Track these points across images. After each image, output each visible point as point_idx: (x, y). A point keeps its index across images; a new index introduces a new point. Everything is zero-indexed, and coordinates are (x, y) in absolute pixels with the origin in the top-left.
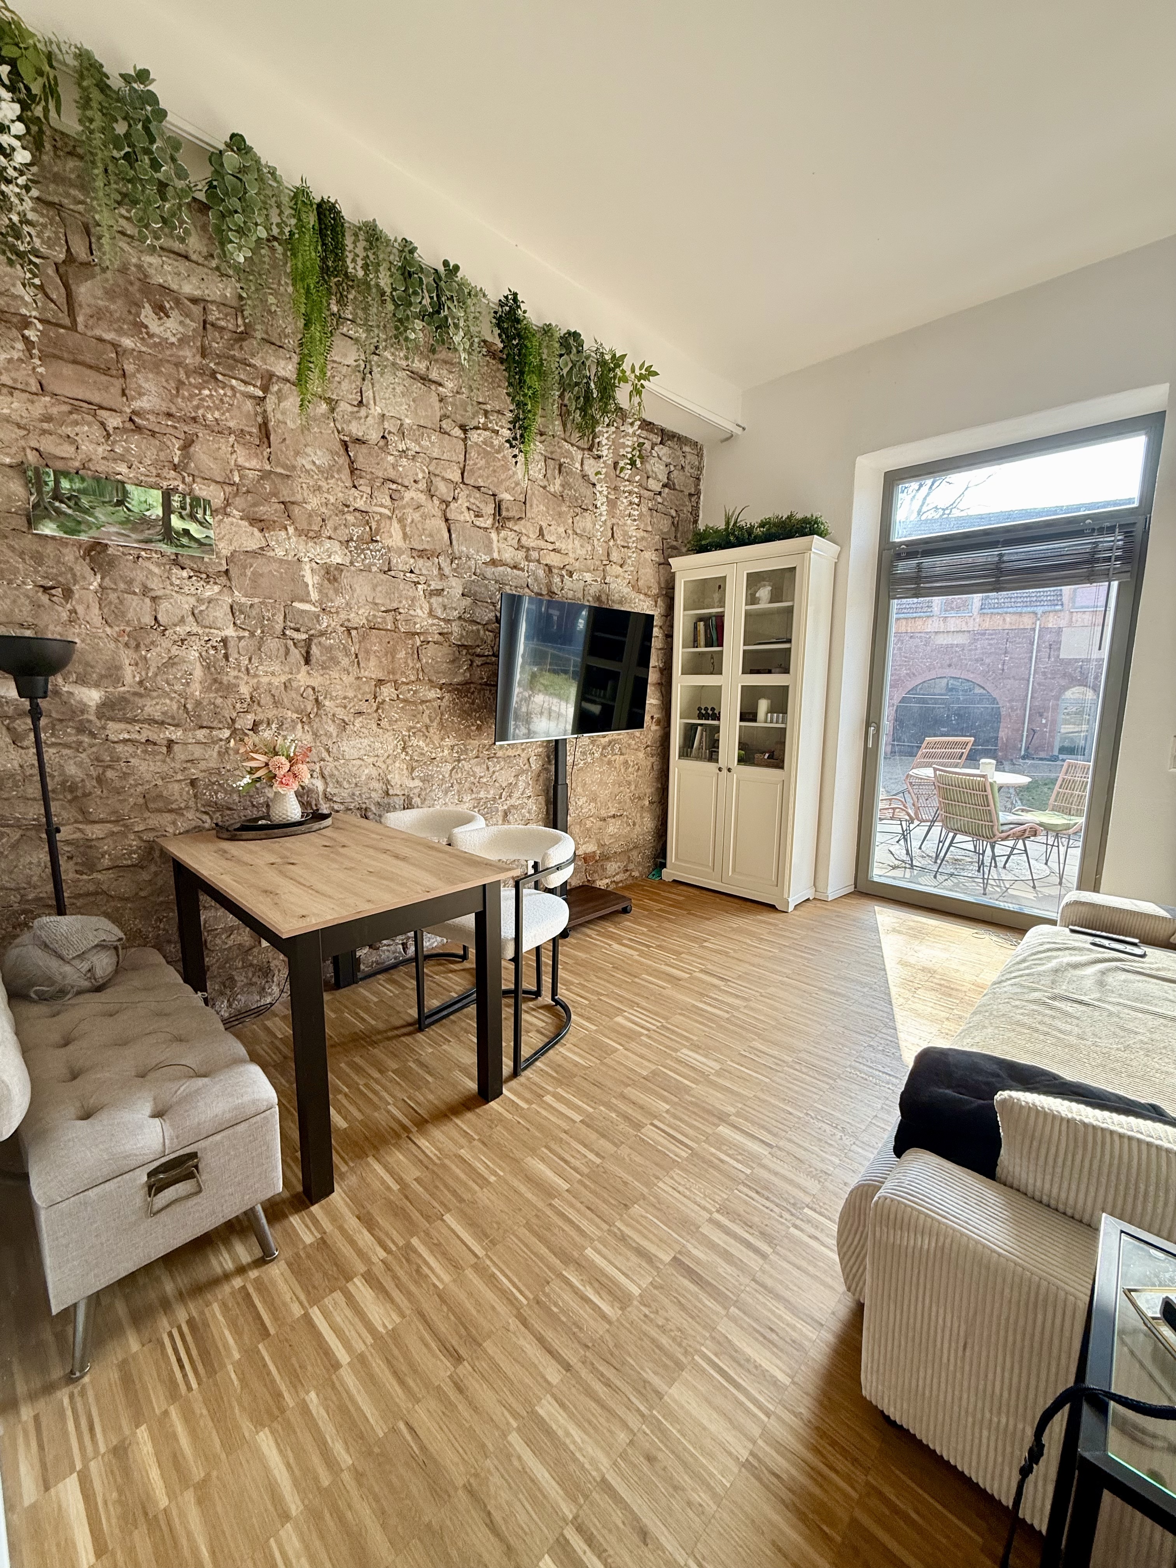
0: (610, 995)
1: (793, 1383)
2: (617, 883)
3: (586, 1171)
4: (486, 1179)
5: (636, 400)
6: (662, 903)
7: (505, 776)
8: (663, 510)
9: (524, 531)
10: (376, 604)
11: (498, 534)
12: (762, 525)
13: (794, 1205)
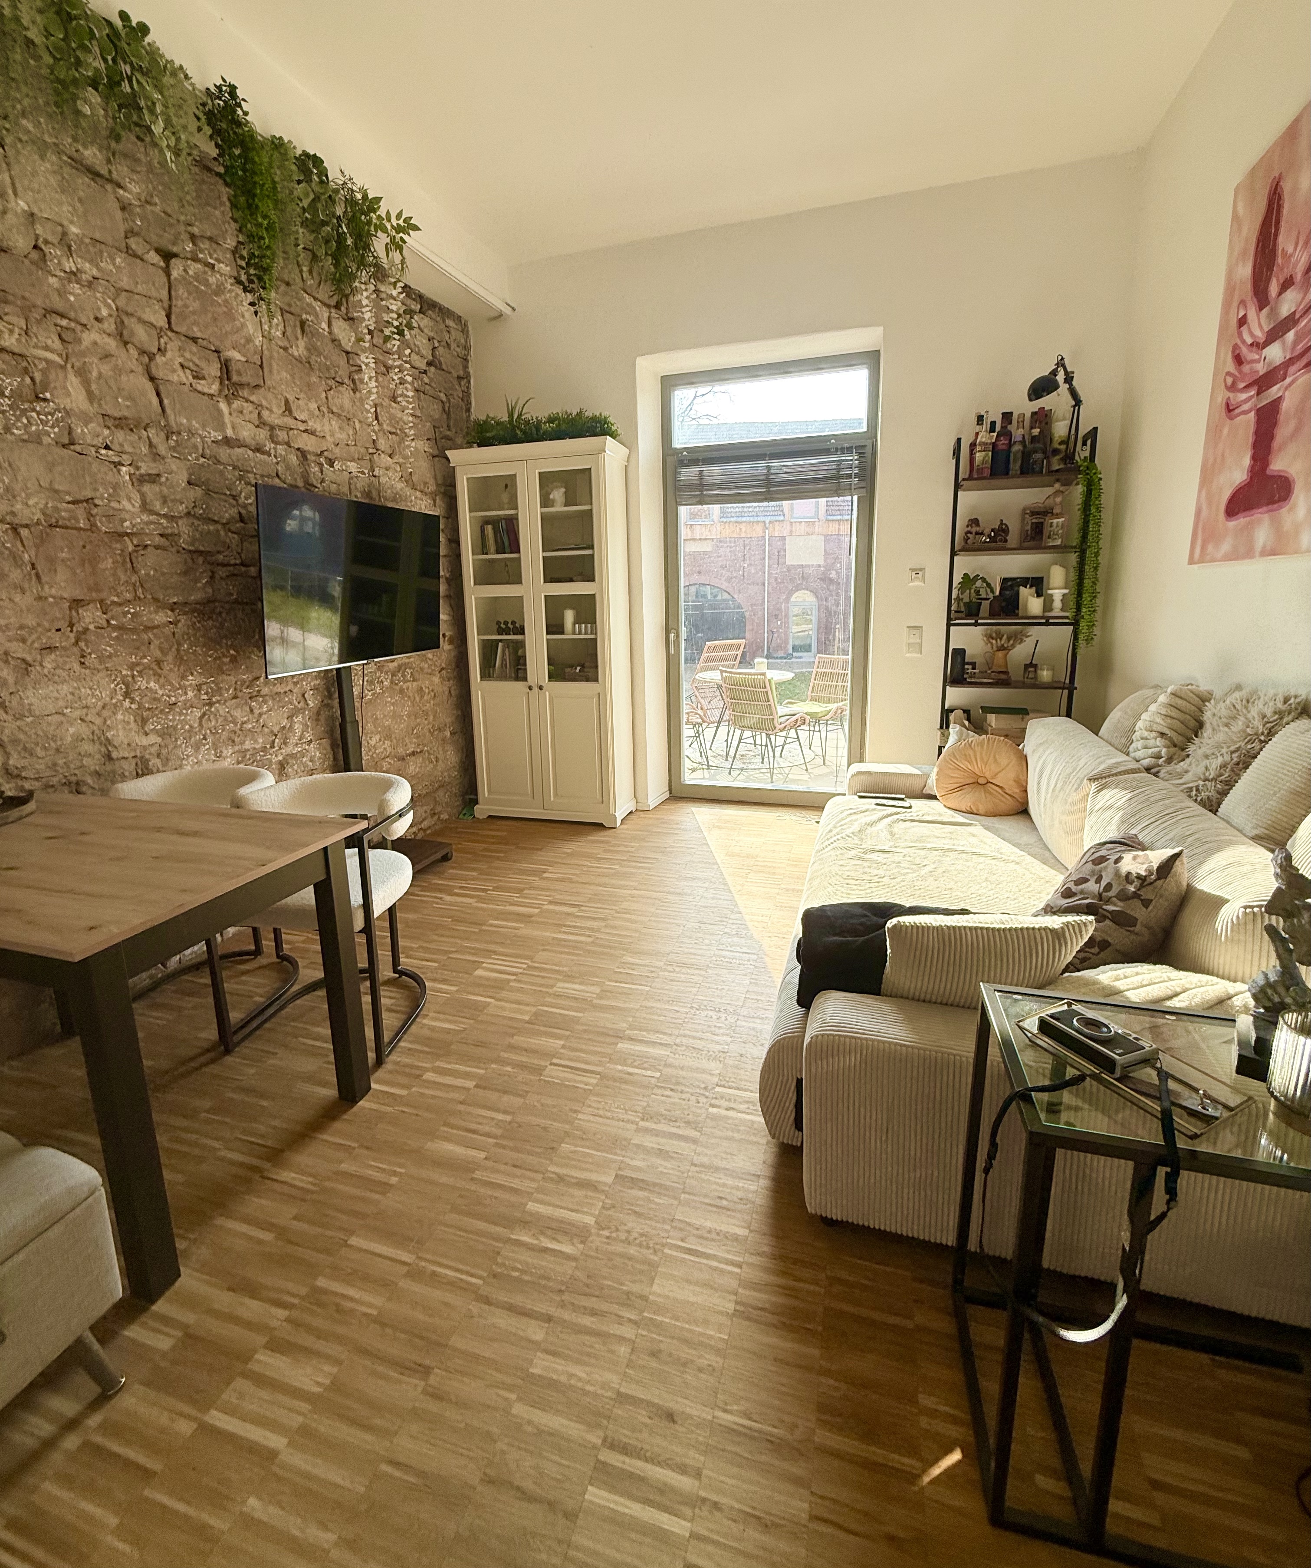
0: (462, 950)
1: (751, 1231)
2: (424, 830)
3: (499, 1132)
4: (385, 1184)
5: (396, 256)
6: (483, 842)
7: (276, 719)
8: (431, 392)
9: (264, 403)
10: (56, 491)
11: (229, 404)
12: (551, 420)
13: (705, 1088)
